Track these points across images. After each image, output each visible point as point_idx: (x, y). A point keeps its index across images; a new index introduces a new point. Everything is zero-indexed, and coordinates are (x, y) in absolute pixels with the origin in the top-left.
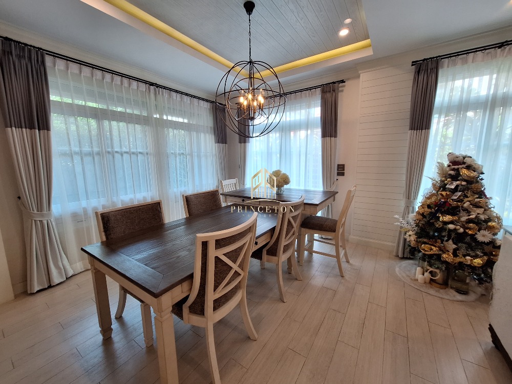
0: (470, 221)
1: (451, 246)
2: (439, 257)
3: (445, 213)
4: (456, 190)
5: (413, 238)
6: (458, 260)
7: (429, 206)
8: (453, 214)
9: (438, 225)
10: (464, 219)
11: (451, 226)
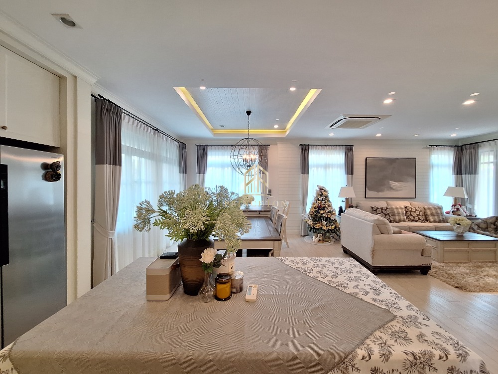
0: (329, 212)
1: (324, 223)
2: (321, 228)
3: (321, 210)
4: (322, 200)
5: (312, 222)
6: (328, 228)
7: (315, 208)
8: (323, 210)
9: (319, 215)
10: (327, 211)
11: (324, 215)
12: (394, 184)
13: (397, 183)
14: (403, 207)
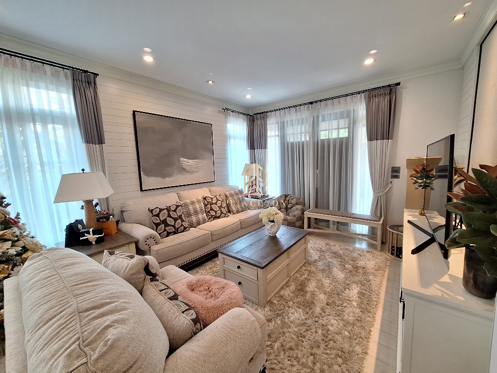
12: (186, 162)
13: (191, 161)
14: (200, 198)
